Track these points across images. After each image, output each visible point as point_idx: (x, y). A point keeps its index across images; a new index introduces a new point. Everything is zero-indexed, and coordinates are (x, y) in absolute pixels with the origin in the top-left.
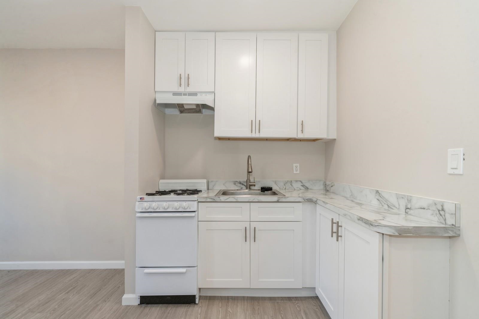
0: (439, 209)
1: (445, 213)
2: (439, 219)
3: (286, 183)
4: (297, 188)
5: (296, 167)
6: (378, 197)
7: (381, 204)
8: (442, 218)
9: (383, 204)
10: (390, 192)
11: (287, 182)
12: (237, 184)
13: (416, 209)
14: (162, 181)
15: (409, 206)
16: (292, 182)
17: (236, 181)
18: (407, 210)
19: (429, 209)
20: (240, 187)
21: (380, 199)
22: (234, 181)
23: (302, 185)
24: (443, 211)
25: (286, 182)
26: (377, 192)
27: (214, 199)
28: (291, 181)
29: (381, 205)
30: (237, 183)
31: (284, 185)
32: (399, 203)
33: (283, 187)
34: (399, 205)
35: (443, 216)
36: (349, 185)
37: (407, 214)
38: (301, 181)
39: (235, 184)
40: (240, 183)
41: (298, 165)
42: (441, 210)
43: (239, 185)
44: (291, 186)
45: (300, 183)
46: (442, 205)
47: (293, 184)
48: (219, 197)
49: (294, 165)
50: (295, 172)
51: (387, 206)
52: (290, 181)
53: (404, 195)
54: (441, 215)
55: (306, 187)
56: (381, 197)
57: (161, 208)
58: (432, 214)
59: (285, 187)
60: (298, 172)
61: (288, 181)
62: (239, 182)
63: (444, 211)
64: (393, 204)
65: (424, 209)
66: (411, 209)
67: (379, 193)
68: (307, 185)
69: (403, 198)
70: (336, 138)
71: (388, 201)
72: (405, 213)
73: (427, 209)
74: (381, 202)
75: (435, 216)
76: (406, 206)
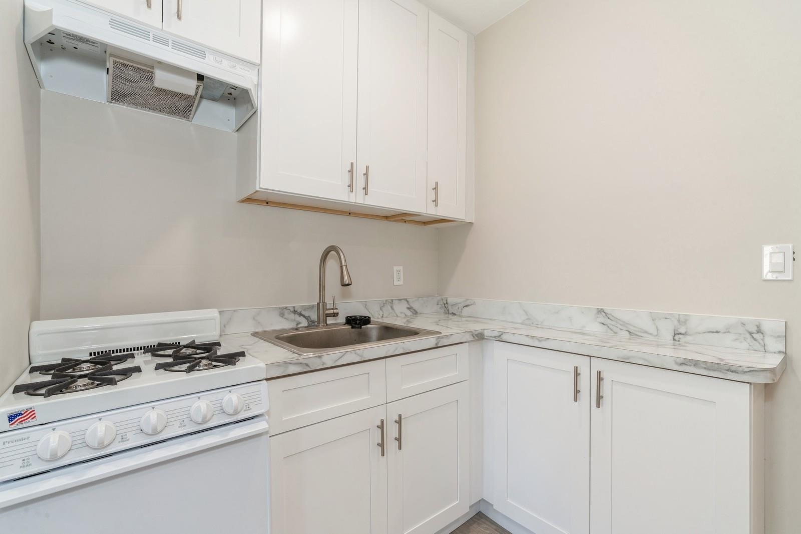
0: (750, 330)
1: (764, 336)
2: (750, 346)
3: (384, 306)
4: (402, 313)
5: (399, 271)
6: (602, 319)
7: (611, 330)
8: (757, 343)
9: (615, 329)
10: (635, 311)
11: (386, 303)
12: (286, 315)
13: (699, 333)
14: (38, 327)
15: (682, 330)
16: (394, 301)
17: (286, 308)
18: (677, 337)
19: (729, 332)
20: (294, 320)
21: (608, 322)
22: (280, 308)
23: (408, 306)
24: (760, 334)
25: (384, 304)
26: (600, 311)
27: (307, 365)
28: (392, 300)
29: (609, 331)
30: (286, 312)
31: (381, 309)
32: (657, 327)
33: (379, 315)
34: (658, 330)
35: (761, 342)
36: (519, 303)
37: (677, 342)
38: (406, 300)
39: (282, 315)
40: (295, 312)
41: (401, 268)
42: (755, 332)
43: (292, 316)
44: (391, 311)
45: (406, 302)
46: (757, 326)
47: (395, 307)
48: (320, 357)
49: (395, 268)
50: (396, 283)
51: (627, 333)
52: (390, 301)
53: (671, 314)
54: (755, 339)
55: (415, 310)
56: (612, 318)
57: (130, 436)
58: (736, 340)
59: (381, 313)
60: (401, 283)
61: (386, 300)
62: (292, 310)
63: (762, 333)
64: (641, 329)
65: (717, 332)
66: (687, 335)
67: (605, 313)
68: (416, 306)
69: (666, 318)
70: (474, 222)
71: (631, 325)
72: (672, 342)
73: (725, 333)
74: (611, 327)
75: (741, 342)
76: (674, 330)
